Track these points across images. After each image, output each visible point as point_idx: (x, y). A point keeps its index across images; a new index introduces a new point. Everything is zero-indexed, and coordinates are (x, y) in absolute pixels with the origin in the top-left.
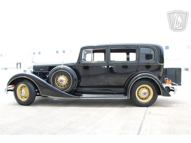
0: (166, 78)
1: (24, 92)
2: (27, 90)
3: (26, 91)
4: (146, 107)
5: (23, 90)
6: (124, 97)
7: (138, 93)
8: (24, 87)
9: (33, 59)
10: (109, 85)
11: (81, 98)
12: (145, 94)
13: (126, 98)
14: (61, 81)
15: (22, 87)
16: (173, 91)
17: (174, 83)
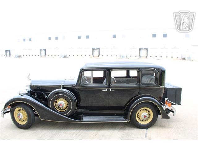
0: (166, 99)
1: (22, 115)
2: (26, 114)
3: (24, 115)
4: (146, 129)
5: (21, 114)
6: (125, 121)
7: (138, 116)
8: (22, 110)
9: (29, 76)
10: (109, 106)
11: (82, 121)
12: (145, 116)
13: (127, 121)
14: (61, 105)
15: (20, 110)
16: (173, 112)
17: (173, 103)
